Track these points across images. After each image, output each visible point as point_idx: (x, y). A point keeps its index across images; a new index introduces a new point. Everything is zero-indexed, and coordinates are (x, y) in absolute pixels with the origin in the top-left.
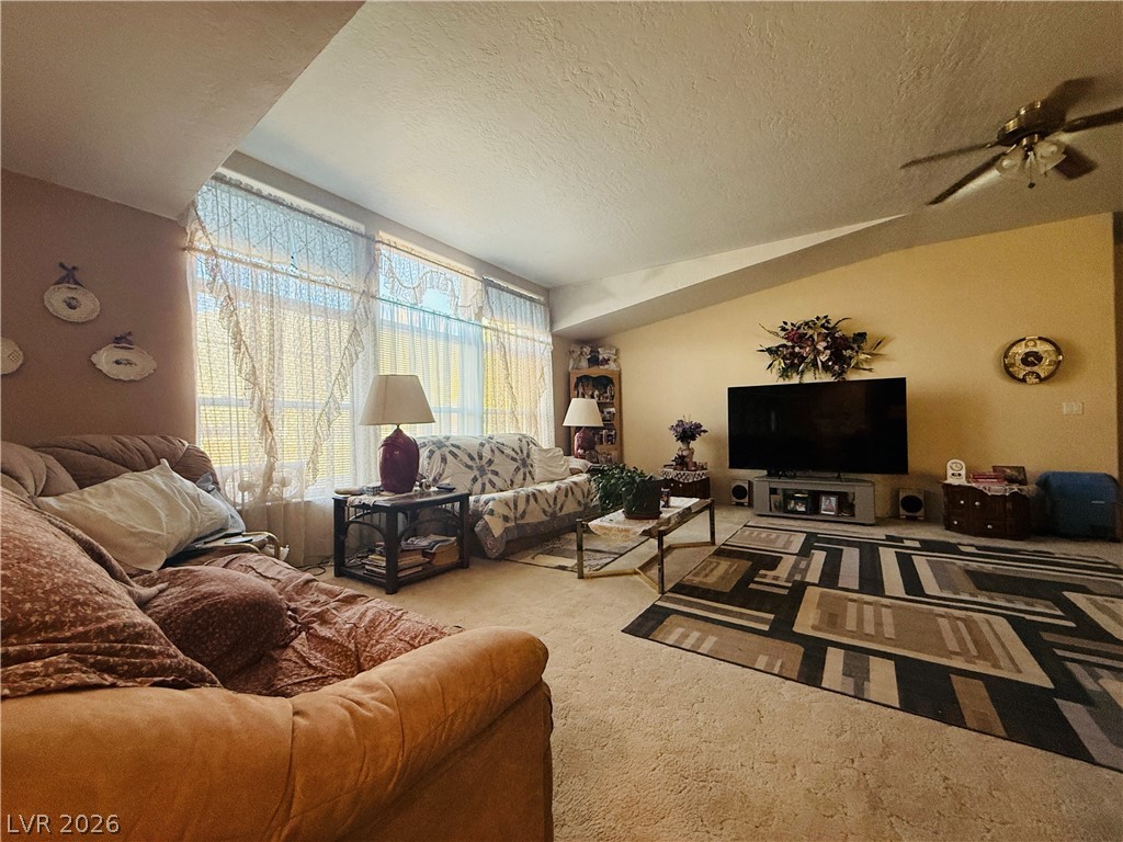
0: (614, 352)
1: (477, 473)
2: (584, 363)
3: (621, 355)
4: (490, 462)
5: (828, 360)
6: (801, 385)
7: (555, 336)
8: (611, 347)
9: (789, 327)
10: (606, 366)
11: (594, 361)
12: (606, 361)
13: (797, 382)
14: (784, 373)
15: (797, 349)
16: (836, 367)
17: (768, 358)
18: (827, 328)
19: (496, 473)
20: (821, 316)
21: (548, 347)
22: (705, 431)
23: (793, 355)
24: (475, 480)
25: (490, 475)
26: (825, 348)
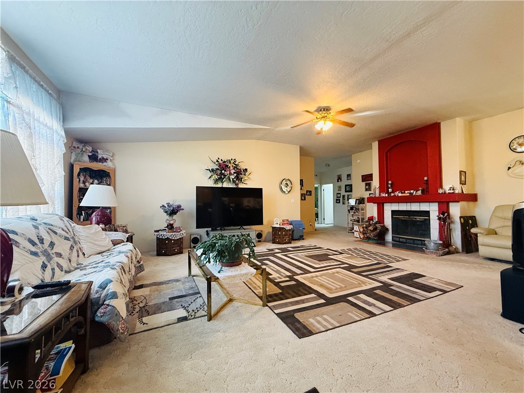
0: (112, 154)
1: (43, 259)
2: (86, 159)
3: (116, 157)
4: (52, 244)
5: (234, 178)
6: (222, 188)
7: (67, 132)
8: (107, 151)
9: (220, 161)
10: (105, 164)
11: (94, 158)
12: (104, 160)
13: (221, 186)
14: (216, 181)
15: (223, 172)
16: (237, 182)
17: (210, 174)
18: (235, 164)
19: (59, 255)
20: (233, 159)
21: (62, 139)
22: (183, 209)
23: (221, 174)
24: (44, 267)
25: (56, 259)
26: (234, 173)
